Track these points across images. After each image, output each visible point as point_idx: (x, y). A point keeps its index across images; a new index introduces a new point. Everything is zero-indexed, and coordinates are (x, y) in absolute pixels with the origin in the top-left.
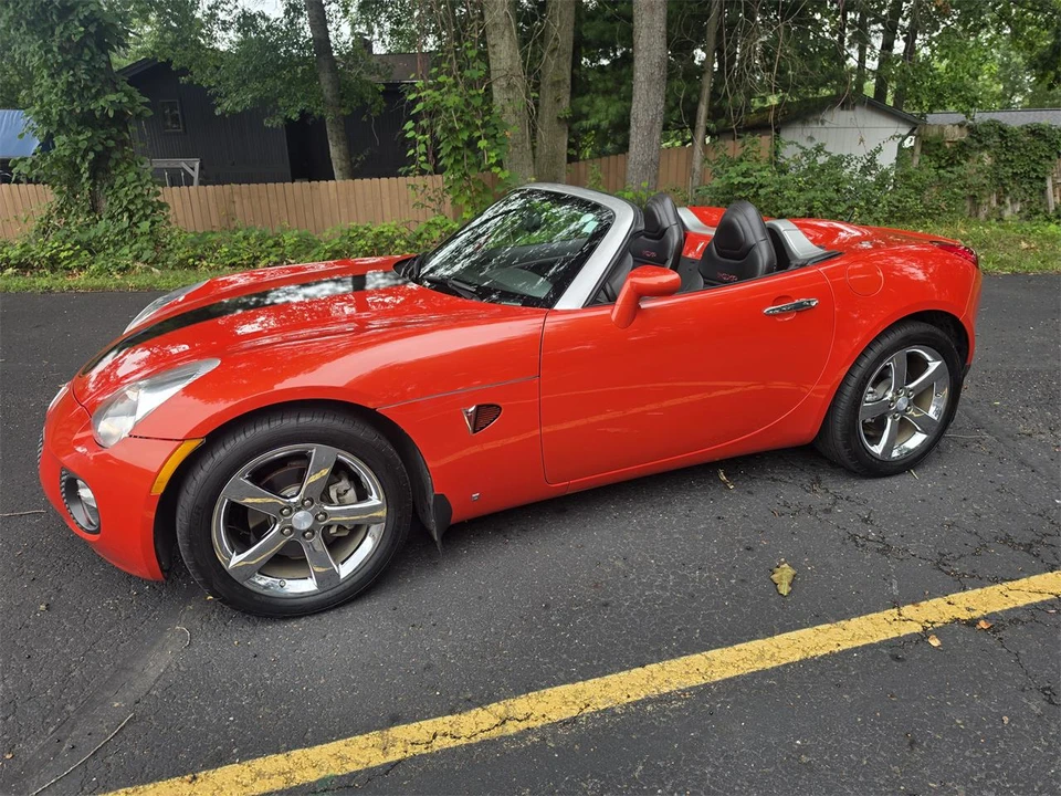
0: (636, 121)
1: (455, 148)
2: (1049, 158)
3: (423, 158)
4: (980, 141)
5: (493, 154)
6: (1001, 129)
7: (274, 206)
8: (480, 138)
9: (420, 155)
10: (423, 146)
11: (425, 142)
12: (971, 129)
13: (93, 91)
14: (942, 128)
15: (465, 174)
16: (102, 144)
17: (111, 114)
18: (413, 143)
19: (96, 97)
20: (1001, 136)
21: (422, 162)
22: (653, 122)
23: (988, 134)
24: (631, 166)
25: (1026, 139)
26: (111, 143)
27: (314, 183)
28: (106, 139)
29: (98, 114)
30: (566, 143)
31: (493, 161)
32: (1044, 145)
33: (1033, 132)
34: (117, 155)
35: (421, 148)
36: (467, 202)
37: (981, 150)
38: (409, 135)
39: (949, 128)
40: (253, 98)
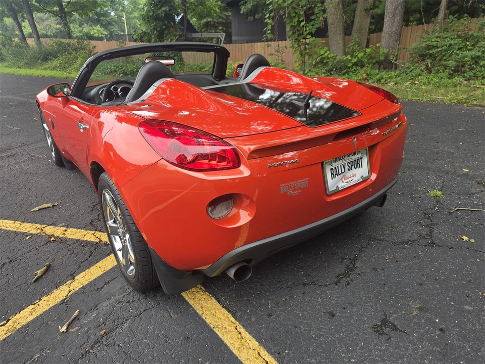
3: (270, 31)
5: (307, 29)
7: (237, 54)
8: (302, 21)
10: (270, 25)
11: (271, 24)
13: (159, 6)
15: (297, 39)
16: (161, 27)
17: (163, 15)
18: (267, 24)
19: (159, 9)
21: (268, 34)
26: (164, 27)
27: (253, 44)
28: (162, 26)
29: (160, 15)
30: (369, 22)
31: (307, 32)
34: (166, 32)
35: (269, 27)
38: (266, 21)
40: (252, 6)
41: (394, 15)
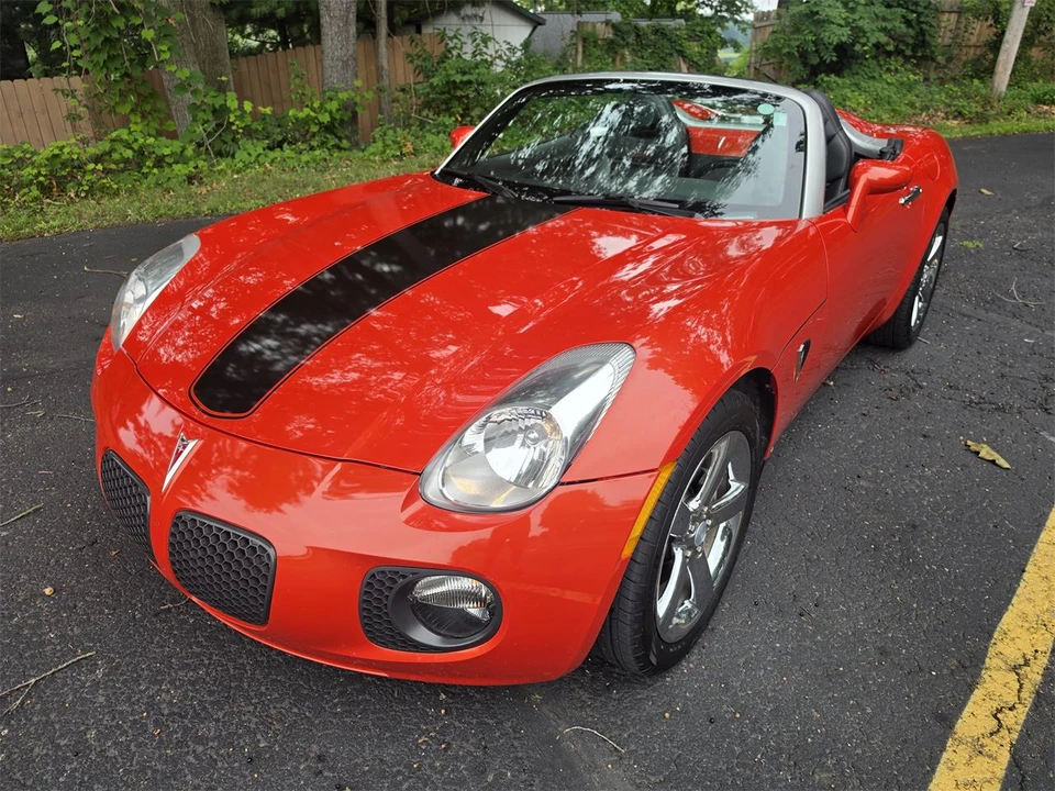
0: (328, 8)
1: (107, 40)
2: (671, 55)
3: (77, 53)
4: (624, 40)
5: (164, 48)
6: (636, 27)
9: (72, 49)
11: (74, 31)
12: (615, 27)
14: (594, 25)
15: (126, 75)
20: (638, 36)
22: (348, 10)
23: (628, 32)
24: (327, 62)
25: (653, 37)
31: (166, 56)
32: (667, 44)
33: (657, 31)
35: (71, 39)
36: (132, 110)
37: (623, 47)
38: (50, 20)
39: (598, 25)
41: (347, 23)
